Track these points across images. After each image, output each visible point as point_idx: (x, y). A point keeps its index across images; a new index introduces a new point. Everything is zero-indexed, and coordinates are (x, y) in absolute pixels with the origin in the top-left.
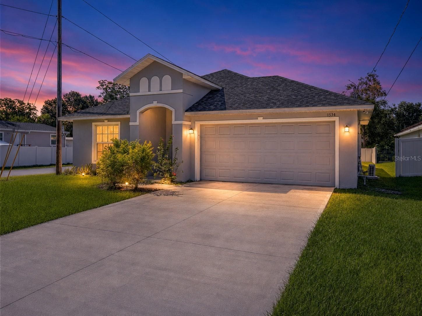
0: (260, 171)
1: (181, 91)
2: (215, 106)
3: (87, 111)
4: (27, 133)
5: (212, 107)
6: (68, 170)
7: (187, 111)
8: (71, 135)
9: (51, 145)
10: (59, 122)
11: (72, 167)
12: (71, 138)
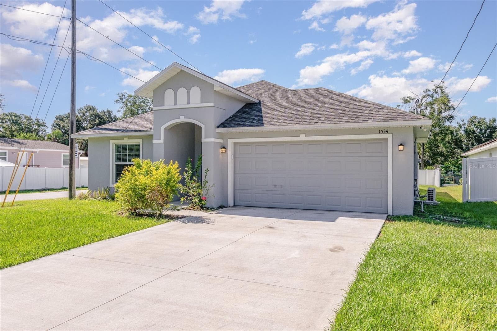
0: (302, 195)
1: (212, 104)
2: (250, 121)
3: (103, 127)
4: (35, 152)
5: (248, 123)
6: (83, 194)
7: (218, 127)
8: (86, 155)
9: (62, 166)
10: (72, 140)
11: (87, 191)
12: (87, 158)
